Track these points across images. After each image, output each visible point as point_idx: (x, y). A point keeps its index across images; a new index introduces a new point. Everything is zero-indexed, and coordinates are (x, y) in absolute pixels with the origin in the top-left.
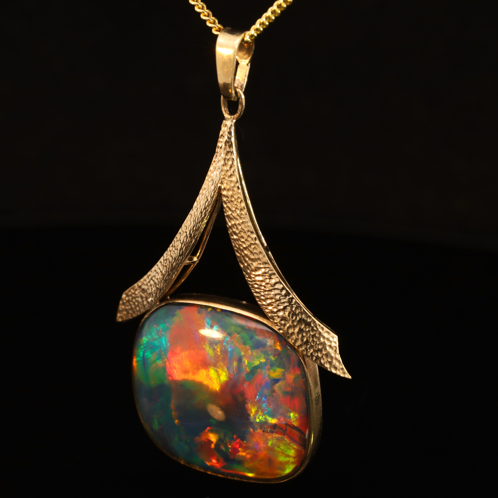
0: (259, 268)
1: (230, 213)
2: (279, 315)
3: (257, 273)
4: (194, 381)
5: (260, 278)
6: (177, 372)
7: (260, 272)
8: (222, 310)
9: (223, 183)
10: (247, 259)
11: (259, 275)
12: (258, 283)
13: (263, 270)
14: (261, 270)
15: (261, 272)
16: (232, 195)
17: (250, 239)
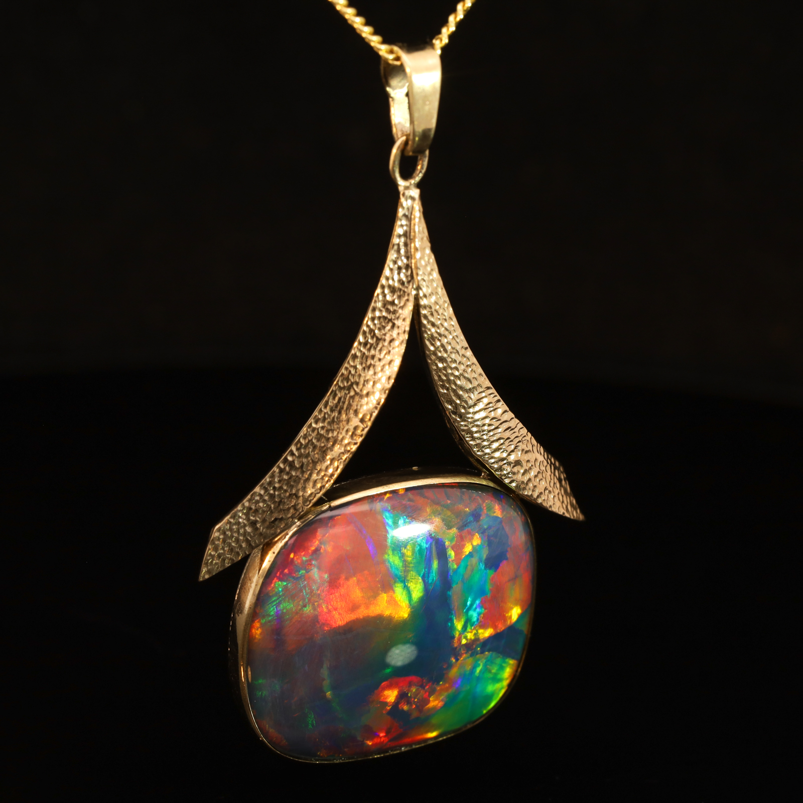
0: (479, 400)
1: (433, 330)
2: (509, 460)
3: (477, 408)
4: (368, 616)
5: (483, 414)
6: (340, 614)
7: (481, 406)
8: (407, 490)
9: (422, 287)
10: (461, 393)
11: (480, 410)
12: (478, 423)
13: (485, 401)
14: (482, 402)
15: (483, 404)
16: (436, 301)
17: (465, 359)
